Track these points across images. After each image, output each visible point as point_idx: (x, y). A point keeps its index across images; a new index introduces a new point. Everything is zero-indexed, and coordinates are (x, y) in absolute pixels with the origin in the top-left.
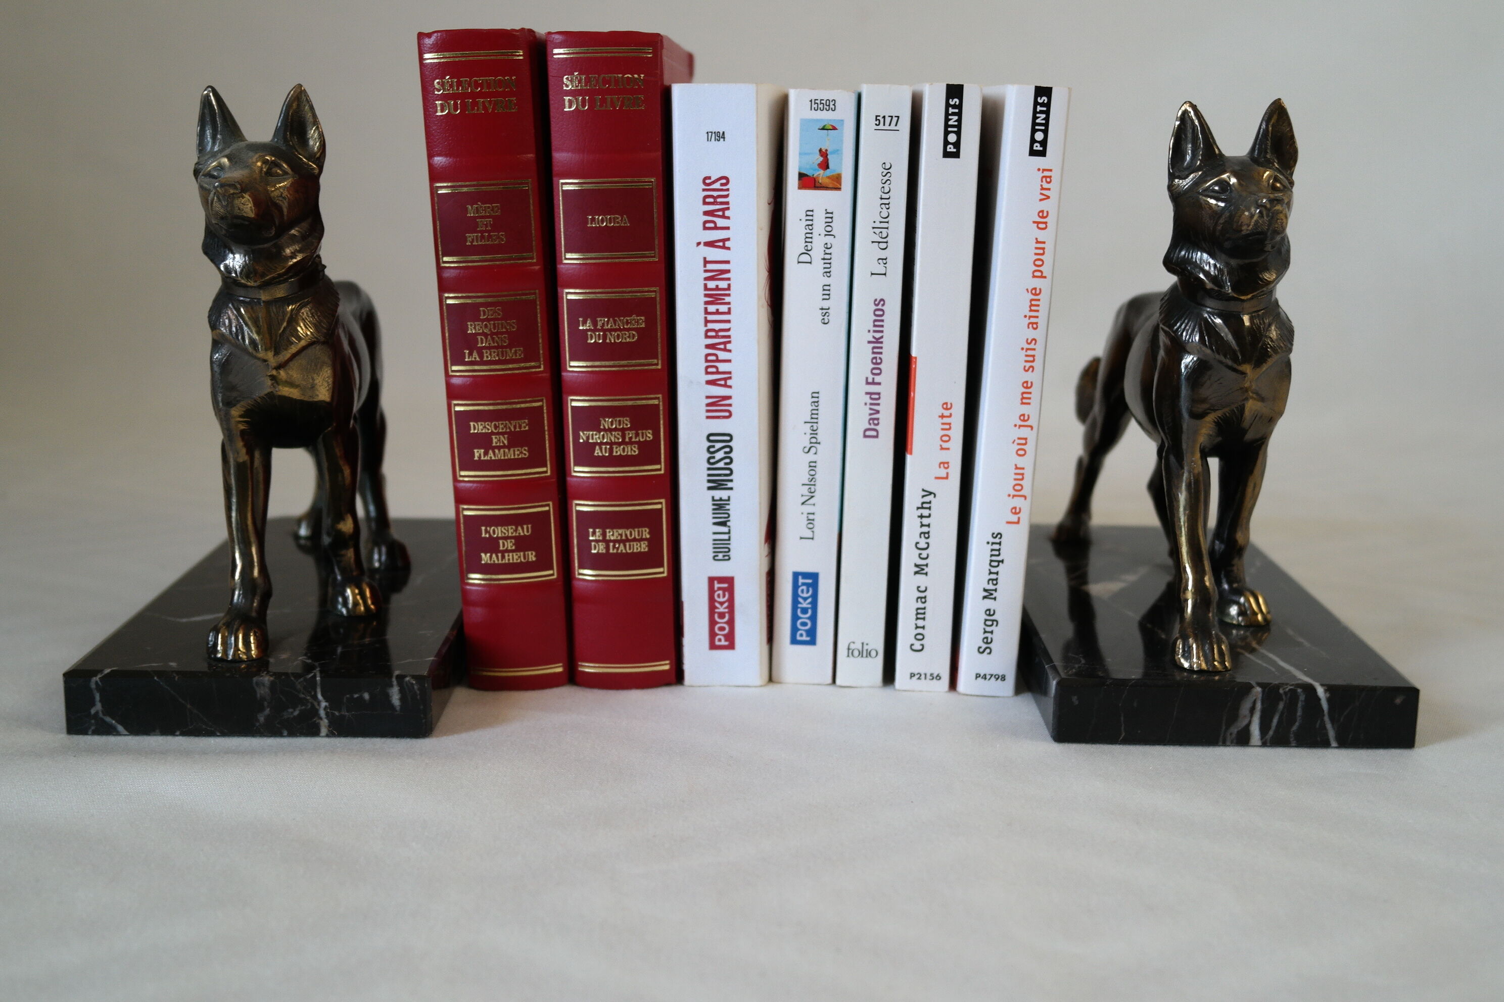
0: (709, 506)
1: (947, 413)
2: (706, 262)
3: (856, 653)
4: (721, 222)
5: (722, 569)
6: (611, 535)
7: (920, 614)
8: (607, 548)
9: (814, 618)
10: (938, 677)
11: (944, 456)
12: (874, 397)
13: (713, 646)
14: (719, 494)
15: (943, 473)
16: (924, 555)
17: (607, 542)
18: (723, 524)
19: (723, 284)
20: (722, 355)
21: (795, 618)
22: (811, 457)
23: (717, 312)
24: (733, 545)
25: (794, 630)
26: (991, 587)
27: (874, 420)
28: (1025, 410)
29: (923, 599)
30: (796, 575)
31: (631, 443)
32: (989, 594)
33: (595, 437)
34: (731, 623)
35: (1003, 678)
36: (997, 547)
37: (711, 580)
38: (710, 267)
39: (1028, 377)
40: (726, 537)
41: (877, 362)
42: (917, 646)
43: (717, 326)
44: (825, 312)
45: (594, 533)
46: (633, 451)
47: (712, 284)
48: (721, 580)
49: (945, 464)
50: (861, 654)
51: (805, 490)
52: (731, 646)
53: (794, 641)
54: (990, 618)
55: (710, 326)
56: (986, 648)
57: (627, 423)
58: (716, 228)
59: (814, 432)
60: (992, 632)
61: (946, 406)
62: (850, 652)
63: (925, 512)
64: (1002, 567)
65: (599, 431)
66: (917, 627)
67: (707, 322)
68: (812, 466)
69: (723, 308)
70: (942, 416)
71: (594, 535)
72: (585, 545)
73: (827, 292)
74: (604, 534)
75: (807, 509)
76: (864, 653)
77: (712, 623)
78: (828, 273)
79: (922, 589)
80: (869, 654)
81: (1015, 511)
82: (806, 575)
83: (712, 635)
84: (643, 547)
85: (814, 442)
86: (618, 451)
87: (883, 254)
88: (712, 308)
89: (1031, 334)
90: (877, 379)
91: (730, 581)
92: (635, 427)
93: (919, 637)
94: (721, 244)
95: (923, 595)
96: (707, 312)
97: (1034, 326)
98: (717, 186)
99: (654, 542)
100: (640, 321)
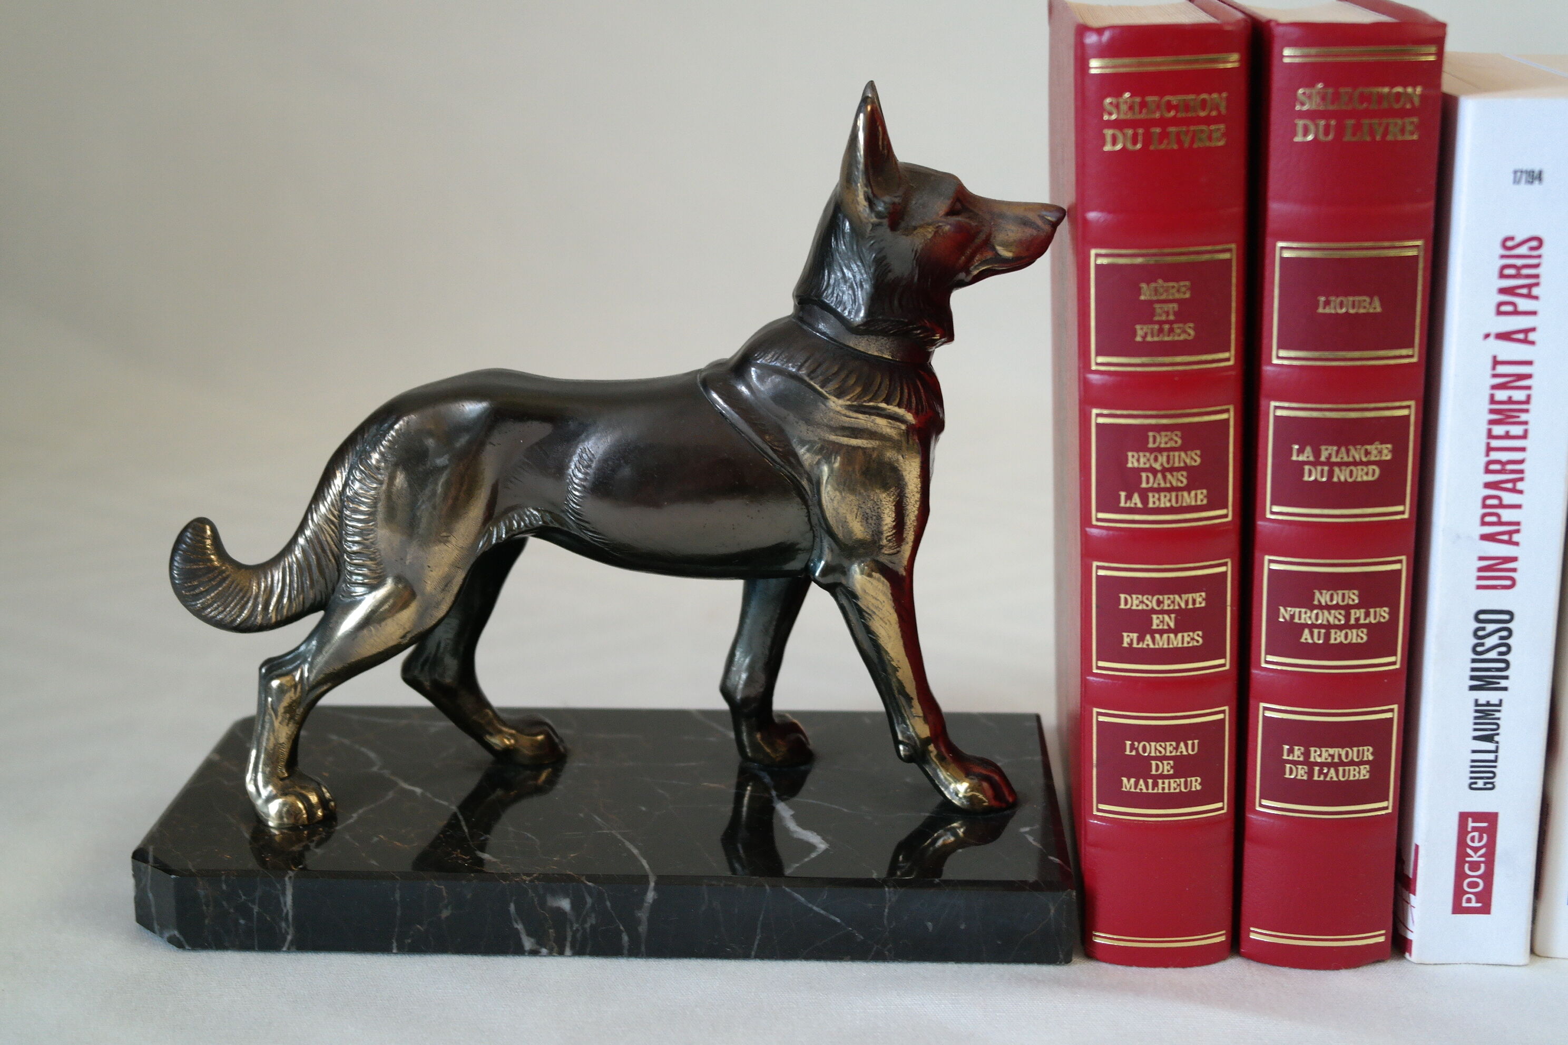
0: (1470, 714)
2: (1496, 362)
4: (1524, 304)
5: (1481, 802)
6: (1319, 755)
8: (1310, 773)
13: (1458, 909)
14: (1486, 696)
17: (1311, 765)
18: (1489, 739)
19: (1519, 395)
20: (1508, 498)
23: (1507, 436)
24: (1500, 769)
31: (1358, 626)
33: (1305, 616)
34: (1488, 877)
37: (1464, 817)
38: (1501, 369)
40: (1491, 757)
43: (1504, 456)
45: (1291, 751)
46: (1357, 637)
47: (1501, 395)
48: (1477, 817)
52: (1485, 909)
55: (1494, 455)
57: (1353, 597)
58: (1516, 312)
65: (1312, 608)
67: (1489, 449)
69: (1516, 430)
71: (1291, 755)
72: (1275, 763)
74: (1306, 754)
77: (1460, 876)
83: (1459, 892)
84: (1363, 773)
86: (1337, 637)
88: (1499, 430)
91: (1490, 820)
92: (1366, 603)
94: (1524, 337)
96: (1490, 436)
98: (1523, 250)
99: (1379, 766)
100: (1385, 452)
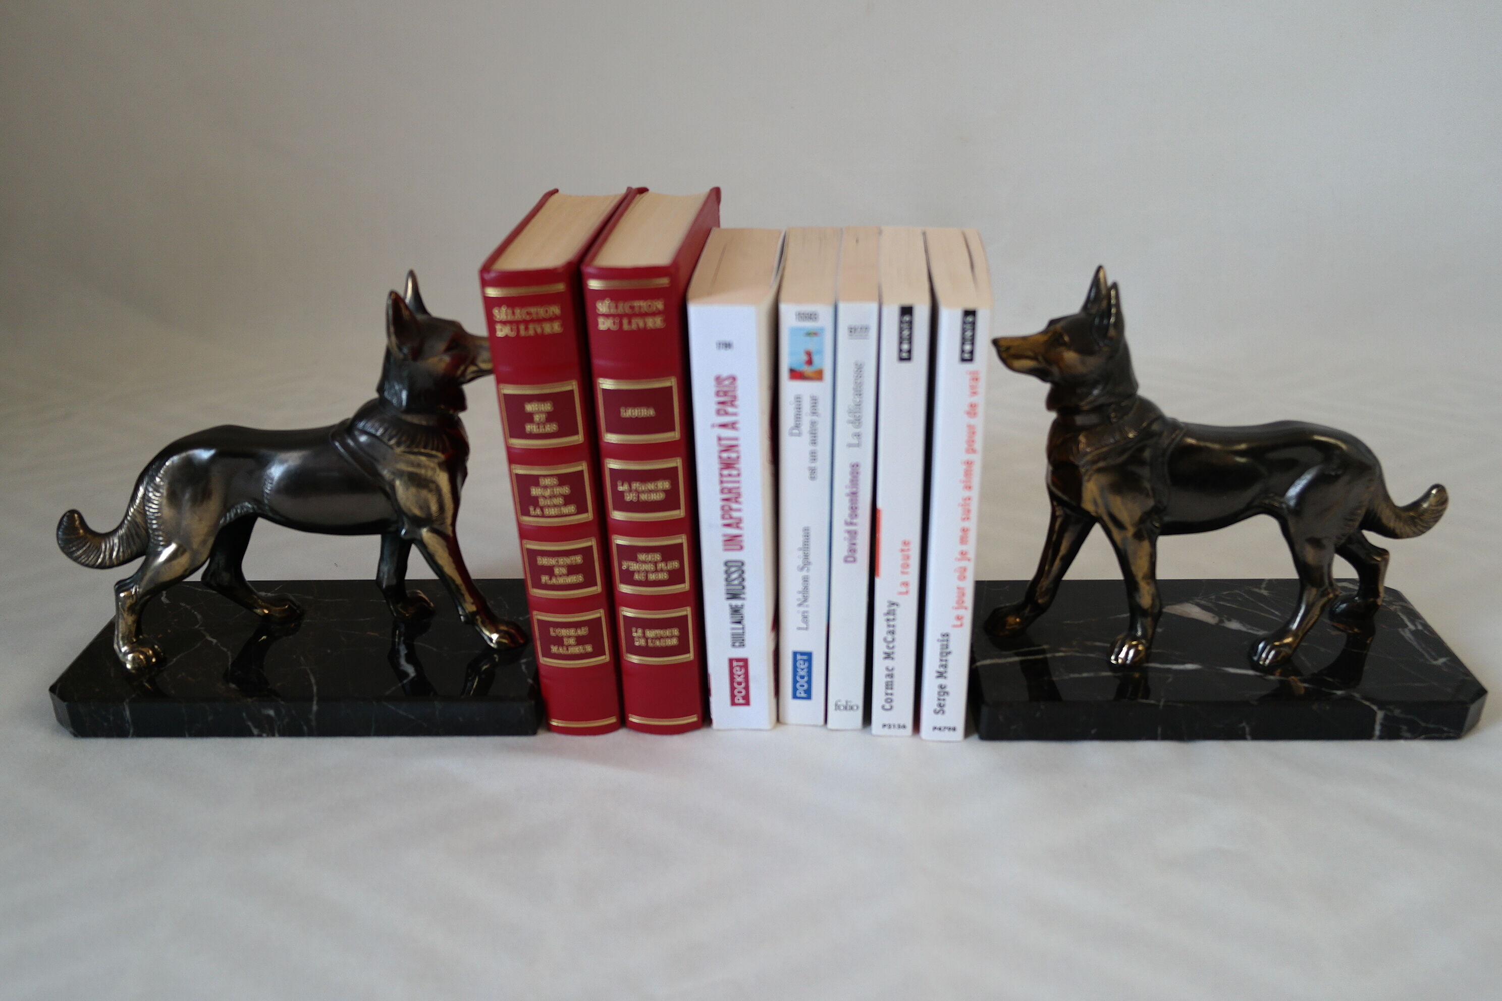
0: (727, 612)
1: (906, 548)
2: (720, 439)
3: (842, 708)
4: (730, 410)
5: (739, 653)
6: (650, 633)
7: (889, 686)
8: (647, 642)
9: (809, 682)
10: (904, 727)
11: (905, 578)
12: (853, 534)
13: (733, 703)
14: (735, 602)
15: (904, 589)
16: (891, 645)
17: (647, 639)
18: (739, 622)
19: (734, 455)
20: (734, 506)
21: (795, 682)
22: (804, 573)
23: (730, 475)
24: (747, 637)
25: (795, 690)
26: (942, 670)
27: (852, 550)
28: (964, 548)
29: (891, 676)
30: (795, 654)
31: (662, 570)
32: (941, 675)
33: (634, 566)
34: (747, 688)
35: (954, 729)
36: (945, 643)
37: (731, 661)
38: (724, 442)
39: (966, 524)
40: (741, 631)
41: (854, 509)
42: (887, 706)
43: (730, 485)
44: (813, 471)
45: (636, 632)
46: (663, 576)
47: (725, 455)
48: (738, 660)
49: (906, 584)
50: (846, 708)
51: (800, 596)
52: (747, 703)
53: (795, 697)
54: (943, 691)
55: (725, 485)
56: (941, 709)
57: (658, 557)
58: (726, 413)
59: (806, 556)
60: (944, 700)
61: (906, 543)
62: (837, 707)
63: (891, 617)
64: (950, 657)
65: (637, 562)
66: (887, 694)
67: (722, 482)
68: (806, 580)
69: (734, 472)
70: (902, 550)
71: (637, 633)
72: (630, 639)
73: (813, 456)
74: (644, 633)
75: (802, 609)
76: (848, 707)
77: (733, 689)
78: (814, 442)
79: (890, 668)
80: (852, 708)
81: (959, 618)
82: (802, 654)
83: (733, 696)
84: (674, 642)
85: (806, 562)
86: (652, 577)
87: (857, 430)
88: (726, 472)
89: (967, 494)
90: (855, 521)
91: (745, 661)
92: (665, 559)
93: (889, 701)
94: (732, 426)
95: (890, 673)
96: (721, 475)
97: (969, 488)
98: (727, 383)
99: (683, 638)
100: (665, 485)
